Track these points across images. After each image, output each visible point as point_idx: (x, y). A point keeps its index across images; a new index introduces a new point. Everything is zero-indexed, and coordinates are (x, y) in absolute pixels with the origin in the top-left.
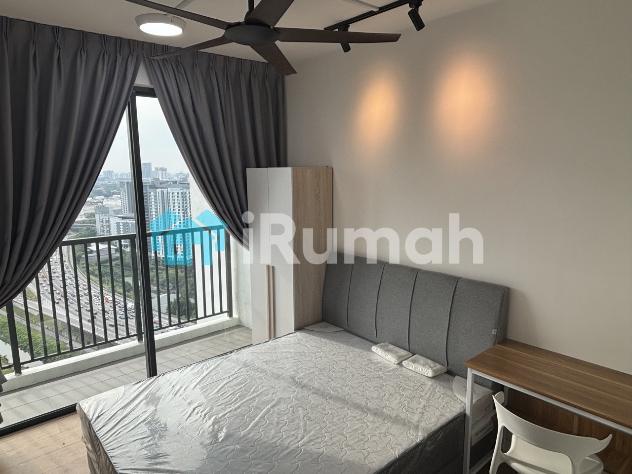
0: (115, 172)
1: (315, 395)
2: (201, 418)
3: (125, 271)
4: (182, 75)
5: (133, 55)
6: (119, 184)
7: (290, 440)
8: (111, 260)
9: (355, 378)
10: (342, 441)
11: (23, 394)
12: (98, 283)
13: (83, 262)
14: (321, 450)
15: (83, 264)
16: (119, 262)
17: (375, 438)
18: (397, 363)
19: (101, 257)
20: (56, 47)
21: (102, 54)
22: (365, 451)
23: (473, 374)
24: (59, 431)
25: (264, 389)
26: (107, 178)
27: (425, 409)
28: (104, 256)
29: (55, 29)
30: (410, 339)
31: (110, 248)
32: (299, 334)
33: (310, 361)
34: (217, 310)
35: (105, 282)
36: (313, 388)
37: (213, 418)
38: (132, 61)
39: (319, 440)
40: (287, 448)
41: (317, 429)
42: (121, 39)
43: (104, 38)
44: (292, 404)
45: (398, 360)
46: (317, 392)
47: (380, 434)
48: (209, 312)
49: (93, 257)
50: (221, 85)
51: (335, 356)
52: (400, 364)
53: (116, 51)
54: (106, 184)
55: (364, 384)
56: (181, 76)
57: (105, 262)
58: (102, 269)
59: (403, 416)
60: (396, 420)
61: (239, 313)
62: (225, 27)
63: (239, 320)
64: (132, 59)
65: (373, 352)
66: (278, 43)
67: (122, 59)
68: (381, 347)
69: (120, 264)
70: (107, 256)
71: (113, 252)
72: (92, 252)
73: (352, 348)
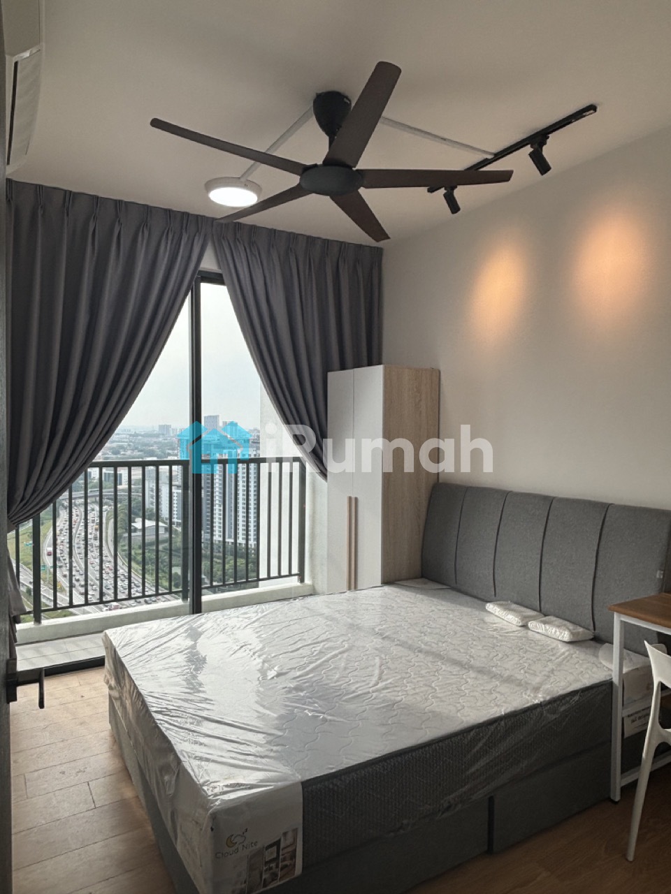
0: (173, 426)
1: (400, 648)
2: (249, 656)
3: (173, 557)
4: (256, 258)
5: (200, 234)
6: (177, 442)
7: (357, 685)
8: (157, 542)
9: (458, 635)
10: (429, 692)
11: (41, 647)
12: (141, 572)
13: (123, 544)
14: (399, 698)
15: (124, 546)
16: (167, 545)
17: (475, 694)
18: (520, 624)
19: (146, 538)
20: (117, 223)
21: (166, 231)
22: (458, 705)
23: (621, 621)
24: (77, 684)
25: (332, 635)
26: (163, 435)
27: (553, 673)
28: (150, 537)
29: (118, 203)
30: (542, 595)
31: (157, 526)
32: (387, 589)
33: (399, 614)
34: (285, 571)
35: (148, 571)
36: (399, 640)
37: (264, 656)
38: (199, 240)
39: (398, 689)
40: (354, 692)
41: (397, 678)
42: (188, 214)
43: (169, 213)
44: (368, 652)
45: (522, 620)
46: (402, 644)
47: (483, 690)
48: (274, 573)
49: (137, 536)
50: (302, 274)
51: (433, 612)
52: (525, 626)
53: (182, 227)
54: (160, 442)
55: (470, 643)
56: (254, 258)
57: (151, 544)
58: (147, 555)
59: (519, 677)
60: (509, 680)
61: (313, 577)
62: (300, 171)
63: (313, 587)
64: (199, 238)
65: (489, 612)
66: (362, 191)
67: (188, 238)
68: (500, 605)
69: (168, 547)
70: (154, 537)
71: (161, 531)
72: (136, 530)
73: (458, 606)
